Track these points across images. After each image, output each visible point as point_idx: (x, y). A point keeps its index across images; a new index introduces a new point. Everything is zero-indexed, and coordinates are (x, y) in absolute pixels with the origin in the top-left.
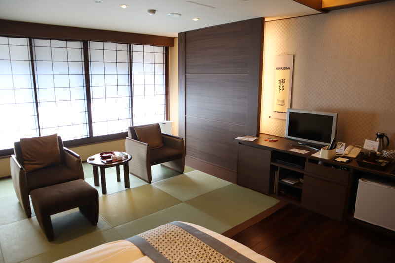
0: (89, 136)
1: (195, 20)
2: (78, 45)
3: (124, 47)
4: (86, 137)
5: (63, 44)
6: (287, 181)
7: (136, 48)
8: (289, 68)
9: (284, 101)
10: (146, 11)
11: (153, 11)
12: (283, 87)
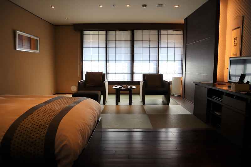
0: (131, 80)
1: (177, 7)
2: (129, 32)
3: (155, 32)
4: (130, 80)
5: (121, 32)
6: (217, 113)
7: (162, 32)
8: (240, 27)
9: (236, 54)
10: (142, 6)
11: (145, 6)
12: (236, 43)
